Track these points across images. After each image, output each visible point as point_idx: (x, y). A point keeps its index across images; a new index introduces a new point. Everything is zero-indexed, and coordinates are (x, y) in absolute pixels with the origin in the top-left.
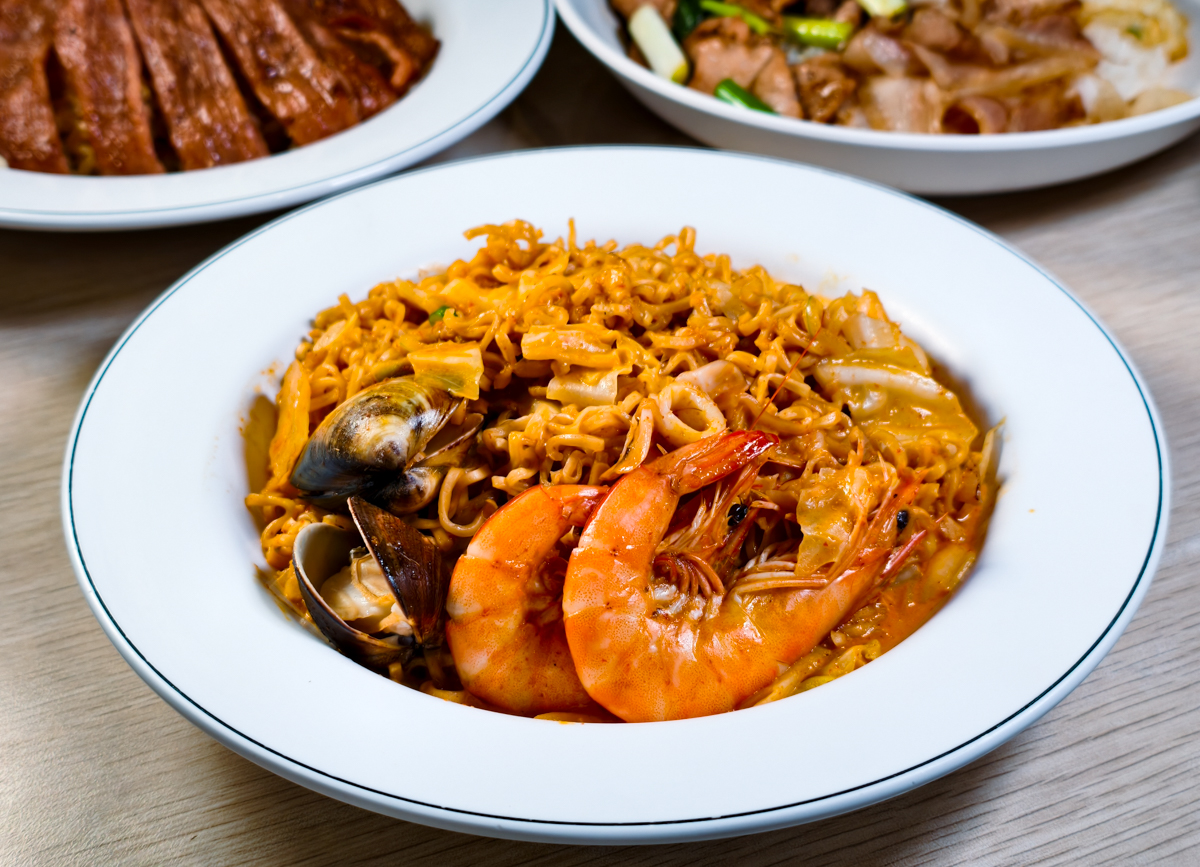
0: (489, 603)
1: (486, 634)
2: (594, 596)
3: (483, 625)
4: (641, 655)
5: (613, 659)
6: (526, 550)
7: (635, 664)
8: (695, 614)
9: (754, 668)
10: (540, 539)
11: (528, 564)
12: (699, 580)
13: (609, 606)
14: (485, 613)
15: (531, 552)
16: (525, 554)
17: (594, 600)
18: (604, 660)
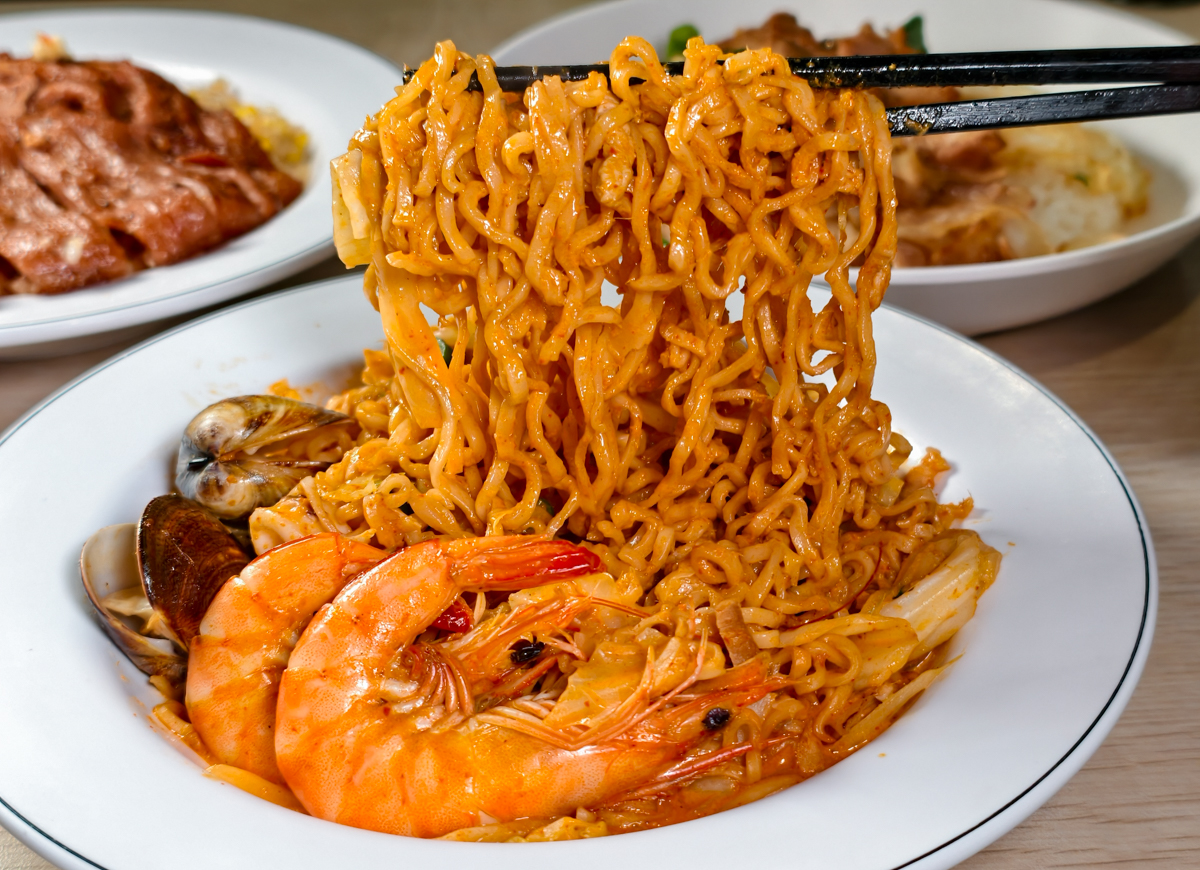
0: (234, 633)
1: (218, 664)
2: (314, 657)
3: (219, 653)
4: (333, 740)
5: (304, 730)
6: (291, 595)
7: (325, 745)
8: (421, 724)
9: (447, 805)
10: (310, 589)
11: (290, 610)
12: (446, 689)
13: (324, 674)
14: (225, 643)
15: (297, 600)
16: (290, 598)
17: (312, 663)
18: (294, 730)
